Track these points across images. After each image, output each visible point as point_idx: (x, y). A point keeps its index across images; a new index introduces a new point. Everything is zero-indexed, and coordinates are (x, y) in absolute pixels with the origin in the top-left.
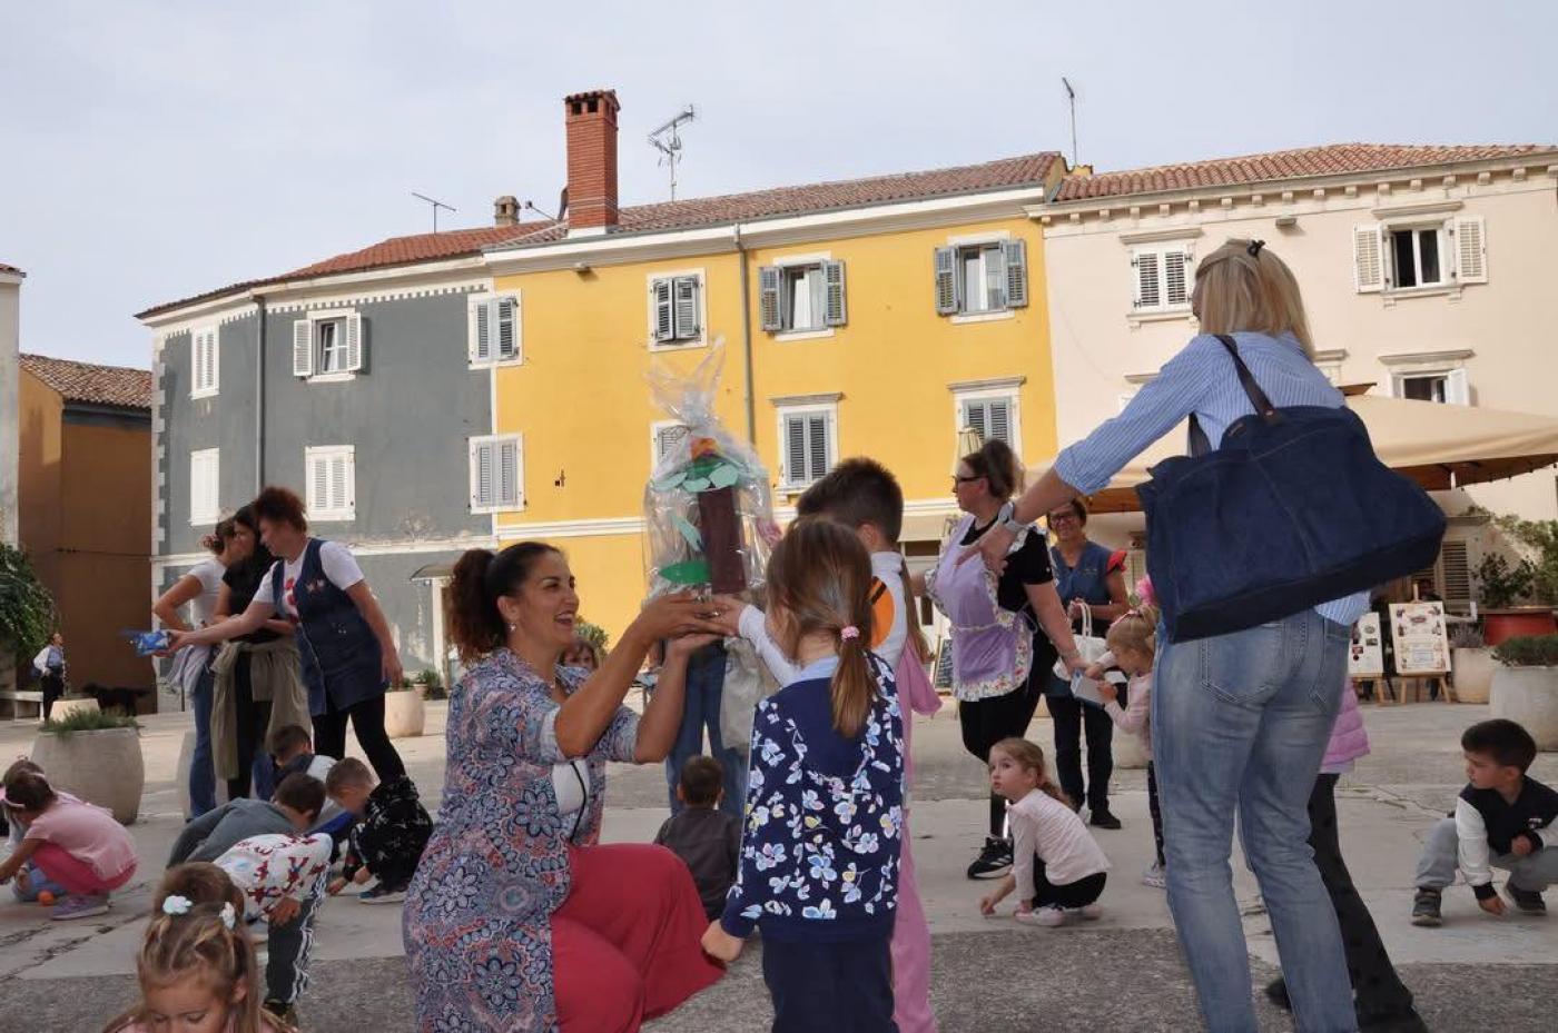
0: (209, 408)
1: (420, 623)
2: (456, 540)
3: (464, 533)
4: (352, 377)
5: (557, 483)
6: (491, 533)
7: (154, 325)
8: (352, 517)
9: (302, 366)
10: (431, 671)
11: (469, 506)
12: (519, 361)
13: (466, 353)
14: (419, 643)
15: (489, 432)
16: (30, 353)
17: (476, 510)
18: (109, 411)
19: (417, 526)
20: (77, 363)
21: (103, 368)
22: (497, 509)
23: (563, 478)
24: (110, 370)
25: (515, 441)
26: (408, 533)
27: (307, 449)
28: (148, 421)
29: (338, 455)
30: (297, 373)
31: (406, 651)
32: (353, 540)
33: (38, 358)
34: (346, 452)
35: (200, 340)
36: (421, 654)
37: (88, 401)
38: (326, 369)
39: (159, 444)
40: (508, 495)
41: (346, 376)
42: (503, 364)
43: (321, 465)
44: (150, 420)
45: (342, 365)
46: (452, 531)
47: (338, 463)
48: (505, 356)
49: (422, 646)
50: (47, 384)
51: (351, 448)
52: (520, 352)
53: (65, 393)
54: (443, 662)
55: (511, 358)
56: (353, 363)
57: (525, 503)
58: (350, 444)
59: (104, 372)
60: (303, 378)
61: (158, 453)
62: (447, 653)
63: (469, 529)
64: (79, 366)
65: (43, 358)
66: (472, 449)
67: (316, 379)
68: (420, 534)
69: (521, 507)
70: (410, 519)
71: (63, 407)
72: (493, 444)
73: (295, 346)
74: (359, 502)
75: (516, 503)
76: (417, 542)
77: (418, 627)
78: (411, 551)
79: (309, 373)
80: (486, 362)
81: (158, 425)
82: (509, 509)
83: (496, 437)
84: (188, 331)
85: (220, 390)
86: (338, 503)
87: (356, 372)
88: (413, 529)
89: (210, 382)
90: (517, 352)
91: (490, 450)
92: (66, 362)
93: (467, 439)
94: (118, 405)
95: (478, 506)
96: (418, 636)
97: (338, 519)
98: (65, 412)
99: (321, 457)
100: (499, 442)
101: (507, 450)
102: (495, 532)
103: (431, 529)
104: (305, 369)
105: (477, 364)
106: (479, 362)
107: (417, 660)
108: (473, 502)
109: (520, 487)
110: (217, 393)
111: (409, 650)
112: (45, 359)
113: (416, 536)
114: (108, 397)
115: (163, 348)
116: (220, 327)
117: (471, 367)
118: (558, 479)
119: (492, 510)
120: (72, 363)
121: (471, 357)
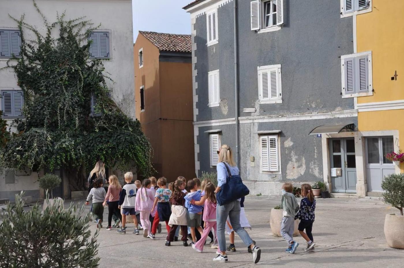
0: (214, 50)
1: (316, 157)
2: (333, 112)
3: (338, 109)
4: (280, 28)
5: (393, 79)
6: (354, 108)
7: (191, 12)
8: (280, 102)
9: (255, 25)
10: (322, 182)
11: (341, 94)
12: (370, 9)
13: (339, 9)
14: (315, 167)
15: (352, 52)
16: (150, 31)
17: (345, 96)
18: (178, 55)
19: (314, 106)
20: (169, 34)
21: (179, 36)
22: (356, 95)
23: (396, 75)
24: (182, 36)
25: (367, 56)
26: (308, 109)
27: (258, 67)
28: (191, 58)
29: (273, 70)
30: (252, 29)
31: (309, 171)
32: (282, 113)
33: (153, 33)
34: (276, 68)
35: (210, 17)
36: (316, 173)
37: (169, 51)
38: (267, 25)
39: (195, 69)
40: (363, 86)
41: (277, 28)
42: (361, 12)
43: (265, 76)
44: (191, 57)
45: (275, 23)
46: (332, 107)
47: (273, 74)
48: (361, 8)
49: (317, 169)
50: (154, 44)
51: (279, 66)
52: (370, 3)
53: (160, 48)
54: (328, 178)
55: (365, 8)
56: (280, 21)
57: (373, 91)
58: (279, 64)
59: (179, 37)
60: (256, 31)
61: (195, 73)
62: (330, 172)
63: (341, 106)
64: (170, 36)
65: (155, 33)
66: (343, 62)
67: (262, 31)
68: (315, 109)
69: (371, 93)
70: (309, 102)
71: (159, 54)
72: (354, 59)
73: (251, 15)
74: (283, 94)
75: (368, 91)
76: (314, 113)
77: (315, 159)
78: (311, 119)
79: (258, 28)
80: (350, 12)
81: (194, 60)
82: (364, 94)
83: (356, 55)
84: (205, 12)
85: (219, 41)
86: (274, 94)
87: (281, 26)
88: (311, 107)
89: (215, 38)
90: (368, 4)
91: (353, 62)
92: (164, 34)
93: (340, 57)
94: (182, 51)
95: (346, 94)
96: (315, 163)
97: (274, 102)
98: (160, 56)
99: (264, 71)
100: (357, 57)
101: (362, 62)
102: (356, 108)
103: (321, 107)
104: (257, 26)
105: (345, 14)
106: (346, 13)
107: (314, 176)
108: (343, 91)
109: (370, 82)
110: (218, 42)
111: (310, 170)
112: (156, 33)
113: (313, 111)
114: (178, 48)
115: (195, 23)
116: (218, 9)
117: (342, 17)
118: (393, 76)
119: (353, 96)
120: (167, 34)
121: (342, 11)
